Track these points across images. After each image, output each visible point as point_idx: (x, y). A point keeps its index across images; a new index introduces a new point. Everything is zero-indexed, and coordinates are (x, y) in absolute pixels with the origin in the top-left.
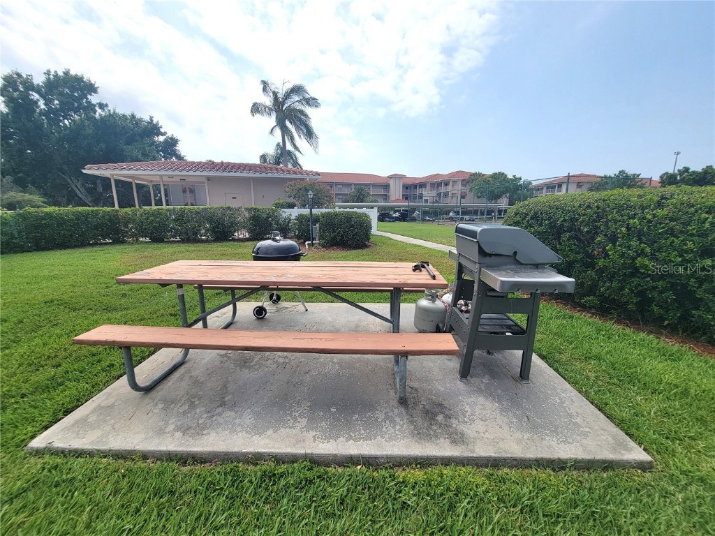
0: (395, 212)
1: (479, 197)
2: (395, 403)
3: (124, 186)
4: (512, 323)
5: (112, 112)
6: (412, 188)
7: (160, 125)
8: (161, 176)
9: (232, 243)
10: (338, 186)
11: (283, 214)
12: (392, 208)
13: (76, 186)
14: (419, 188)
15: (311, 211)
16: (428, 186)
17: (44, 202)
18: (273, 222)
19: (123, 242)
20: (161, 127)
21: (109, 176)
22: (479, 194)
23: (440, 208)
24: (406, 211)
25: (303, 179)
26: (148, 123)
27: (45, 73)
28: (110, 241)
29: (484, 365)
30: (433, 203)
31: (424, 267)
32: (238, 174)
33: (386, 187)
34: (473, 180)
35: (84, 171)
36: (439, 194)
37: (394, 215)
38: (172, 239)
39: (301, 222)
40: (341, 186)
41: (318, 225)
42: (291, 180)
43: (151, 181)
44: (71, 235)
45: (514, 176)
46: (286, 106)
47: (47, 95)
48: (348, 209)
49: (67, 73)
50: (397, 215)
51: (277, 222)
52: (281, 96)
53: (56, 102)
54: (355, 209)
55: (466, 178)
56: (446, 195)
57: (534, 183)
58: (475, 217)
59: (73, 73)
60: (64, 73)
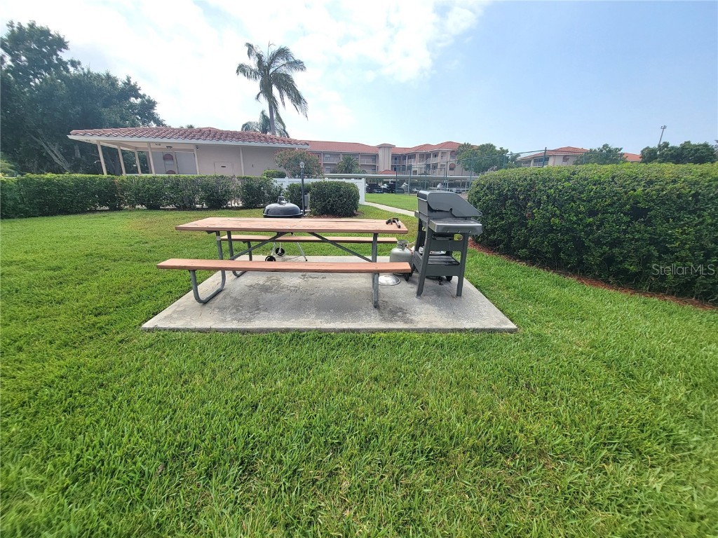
0: (384, 183)
1: (466, 169)
2: (372, 307)
3: (110, 153)
4: (453, 260)
5: (86, 71)
6: (401, 158)
7: (138, 87)
8: (149, 143)
9: (228, 211)
10: (326, 156)
11: (275, 183)
12: (381, 179)
13: (53, 151)
14: (409, 159)
15: (303, 180)
16: (417, 156)
17: (11, 168)
18: (265, 191)
19: (120, 209)
20: (139, 89)
21: (95, 142)
22: (467, 167)
23: (428, 179)
24: (394, 182)
25: (293, 149)
26: (125, 83)
27: (8, 25)
28: (107, 208)
29: (435, 290)
30: (422, 174)
31: (394, 222)
32: (227, 143)
33: (375, 157)
34: (462, 151)
35: (69, 136)
36: (428, 166)
37: (382, 187)
38: (168, 207)
39: (293, 192)
40: (329, 156)
41: (309, 195)
42: (281, 149)
43: (136, 148)
44: (72, 201)
45: (501, 148)
46: (271, 71)
47: (13, 50)
48: (337, 180)
49: (32, 26)
50: (385, 186)
51: (269, 192)
52: (266, 58)
53: (23, 58)
54: (344, 180)
55: (456, 148)
56: (435, 167)
57: (522, 156)
58: (461, 189)
59: (38, 25)
60: (29, 25)
